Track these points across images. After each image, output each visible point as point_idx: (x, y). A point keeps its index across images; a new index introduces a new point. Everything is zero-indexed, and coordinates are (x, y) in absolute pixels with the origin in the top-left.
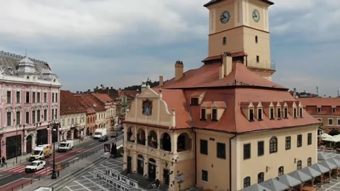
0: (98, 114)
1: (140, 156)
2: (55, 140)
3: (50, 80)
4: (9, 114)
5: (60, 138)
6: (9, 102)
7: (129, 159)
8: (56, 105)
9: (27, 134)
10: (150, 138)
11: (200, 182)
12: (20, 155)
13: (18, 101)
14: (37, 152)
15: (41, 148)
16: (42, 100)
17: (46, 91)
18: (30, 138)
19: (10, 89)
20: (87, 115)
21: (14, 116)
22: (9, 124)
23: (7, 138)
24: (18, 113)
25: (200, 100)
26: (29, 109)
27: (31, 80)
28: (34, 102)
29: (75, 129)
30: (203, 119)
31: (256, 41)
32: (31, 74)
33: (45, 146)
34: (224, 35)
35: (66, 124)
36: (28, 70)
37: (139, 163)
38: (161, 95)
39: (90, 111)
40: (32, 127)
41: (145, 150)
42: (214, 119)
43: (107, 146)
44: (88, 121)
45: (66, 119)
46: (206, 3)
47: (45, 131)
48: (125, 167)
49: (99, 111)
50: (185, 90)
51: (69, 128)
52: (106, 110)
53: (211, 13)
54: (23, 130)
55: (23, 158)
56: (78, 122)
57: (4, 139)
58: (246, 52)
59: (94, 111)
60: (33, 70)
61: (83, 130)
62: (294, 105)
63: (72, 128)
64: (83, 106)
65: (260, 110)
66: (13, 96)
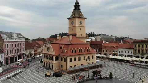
0: (38, 49)
1: (47, 62)
2: (24, 58)
3: (22, 39)
4: (10, 50)
5: (25, 57)
6: (10, 47)
7: (44, 63)
8: (24, 47)
9: (15, 56)
10: (49, 57)
11: (61, 68)
12: (14, 62)
13: (13, 47)
14: (19, 62)
15: (20, 60)
16: (19, 46)
17: (20, 43)
18: (16, 57)
19: (10, 43)
20: (34, 49)
21: (12, 51)
22: (10, 53)
23: (10, 58)
24: (13, 50)
25: (62, 47)
26: (16, 49)
27: (16, 40)
28: (17, 46)
29: (30, 54)
30: (62, 52)
31: (81, 30)
32: (16, 38)
33: (21, 60)
34: (72, 28)
35: (27, 53)
36: (15, 37)
37: (47, 64)
38: (51, 47)
39: (35, 48)
40: (17, 54)
41: (48, 60)
42: (64, 53)
43: (40, 59)
44: (34, 52)
45: (27, 51)
46: (68, 18)
47: (21, 55)
48: (43, 65)
49: (38, 48)
50: (60, 44)
51: (28, 54)
52: (41, 47)
53: (69, 21)
54: (14, 55)
55: (15, 63)
56: (31, 52)
57: (9, 58)
58: (77, 33)
59: (36, 48)
60: (17, 37)
61: (33, 54)
62: (88, 48)
63: (29, 54)
64: (33, 46)
65: (75, 50)
66: (11, 45)
